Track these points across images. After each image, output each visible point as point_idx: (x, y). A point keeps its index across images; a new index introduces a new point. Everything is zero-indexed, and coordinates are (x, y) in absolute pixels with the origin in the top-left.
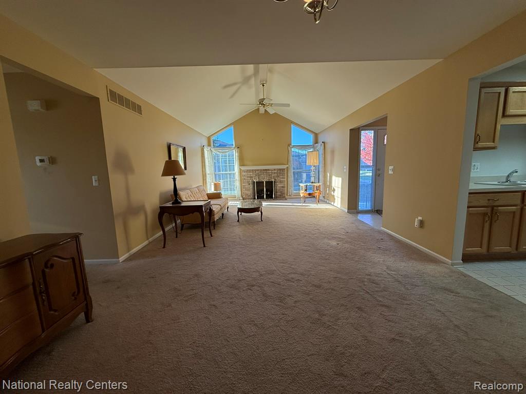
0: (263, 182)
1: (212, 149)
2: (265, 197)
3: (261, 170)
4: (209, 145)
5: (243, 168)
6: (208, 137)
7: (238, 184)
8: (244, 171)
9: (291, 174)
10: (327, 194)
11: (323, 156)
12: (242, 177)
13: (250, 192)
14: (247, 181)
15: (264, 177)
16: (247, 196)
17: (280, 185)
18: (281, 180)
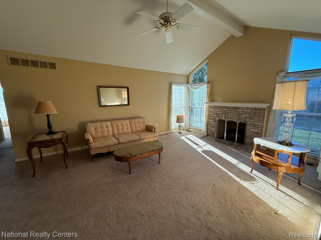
4: (188, 82)
5: (211, 104)
6: (187, 75)
8: (211, 107)
14: (213, 117)
15: (231, 116)
16: (211, 133)
17: (252, 130)
18: (255, 123)
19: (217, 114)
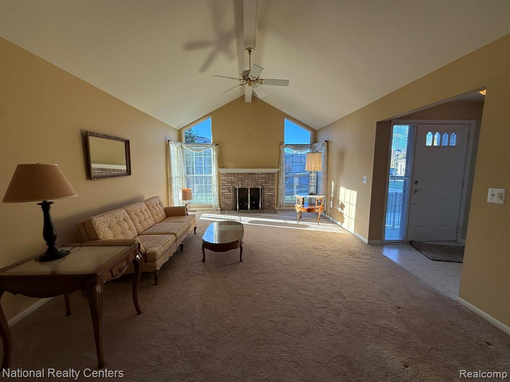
0: (247, 189)
1: (184, 146)
2: (249, 207)
3: (245, 174)
4: (180, 140)
5: (223, 171)
6: (178, 130)
7: (215, 190)
8: (224, 175)
9: (282, 180)
10: (331, 209)
11: (326, 159)
12: (221, 182)
13: (230, 202)
14: (226, 187)
15: (248, 183)
16: (226, 206)
17: (268, 193)
18: (270, 187)
19: (232, 182)
